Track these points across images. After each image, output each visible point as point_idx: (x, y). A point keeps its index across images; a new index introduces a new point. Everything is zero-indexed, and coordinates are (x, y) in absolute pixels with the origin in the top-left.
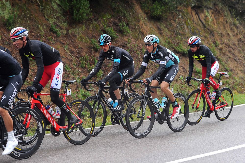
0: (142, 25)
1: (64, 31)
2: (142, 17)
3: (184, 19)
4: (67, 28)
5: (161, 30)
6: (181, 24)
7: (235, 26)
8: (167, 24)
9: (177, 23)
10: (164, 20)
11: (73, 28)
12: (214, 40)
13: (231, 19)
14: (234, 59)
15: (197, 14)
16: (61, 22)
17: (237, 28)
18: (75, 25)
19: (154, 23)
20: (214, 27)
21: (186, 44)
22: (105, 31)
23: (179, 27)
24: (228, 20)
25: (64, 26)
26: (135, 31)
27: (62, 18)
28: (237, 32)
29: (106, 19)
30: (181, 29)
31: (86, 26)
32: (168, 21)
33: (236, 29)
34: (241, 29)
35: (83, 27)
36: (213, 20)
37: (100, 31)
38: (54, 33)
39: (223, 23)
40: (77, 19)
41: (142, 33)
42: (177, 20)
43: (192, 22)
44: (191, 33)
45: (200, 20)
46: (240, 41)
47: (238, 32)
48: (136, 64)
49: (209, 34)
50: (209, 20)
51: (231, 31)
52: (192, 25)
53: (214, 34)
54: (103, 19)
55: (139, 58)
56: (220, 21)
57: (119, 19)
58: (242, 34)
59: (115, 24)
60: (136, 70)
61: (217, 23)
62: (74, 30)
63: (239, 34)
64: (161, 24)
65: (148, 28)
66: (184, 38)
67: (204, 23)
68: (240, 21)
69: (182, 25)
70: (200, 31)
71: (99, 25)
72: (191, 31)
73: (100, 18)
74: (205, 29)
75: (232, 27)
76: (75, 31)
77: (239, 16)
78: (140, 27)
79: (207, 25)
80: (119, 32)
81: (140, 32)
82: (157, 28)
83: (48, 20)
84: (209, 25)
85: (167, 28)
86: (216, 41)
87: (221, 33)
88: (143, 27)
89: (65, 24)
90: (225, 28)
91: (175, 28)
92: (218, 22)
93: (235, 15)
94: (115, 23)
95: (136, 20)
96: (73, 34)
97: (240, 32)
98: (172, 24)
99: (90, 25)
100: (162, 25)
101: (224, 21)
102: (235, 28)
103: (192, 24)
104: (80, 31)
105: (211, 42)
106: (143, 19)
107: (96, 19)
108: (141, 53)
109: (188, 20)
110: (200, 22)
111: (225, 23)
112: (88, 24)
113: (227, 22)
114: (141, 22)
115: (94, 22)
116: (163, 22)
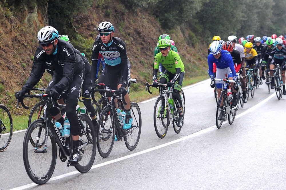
7: (8, 19)
13: (2, 9)
14: (6, 66)
17: (11, 21)
28: (10, 27)
33: (9, 24)
34: (16, 24)
46: (16, 40)
47: (13, 27)
51: (2, 26)
58: (18, 31)
63: (14, 30)
68: (14, 12)
75: (3, 20)
77: (13, 5)
93: (7, 4)
97: (15, 28)
102: (9, 21)
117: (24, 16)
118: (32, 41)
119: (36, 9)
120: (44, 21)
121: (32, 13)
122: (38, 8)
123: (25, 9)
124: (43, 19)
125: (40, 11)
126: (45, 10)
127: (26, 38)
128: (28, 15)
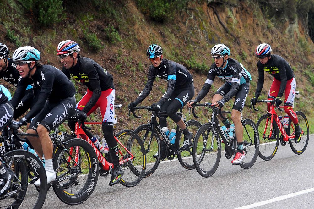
0: (138, 29)
1: (26, 39)
2: (138, 19)
3: (198, 21)
4: (29, 34)
5: (165, 36)
6: (193, 28)
7: (270, 30)
8: (174, 27)
9: (188, 26)
10: (170, 22)
11: (39, 35)
12: (241, 50)
13: (263, 21)
14: (268, 76)
15: (216, 13)
16: (22, 26)
17: (272, 32)
18: (42, 31)
19: (155, 27)
20: (239, 32)
21: (200, 56)
22: (85, 39)
23: (191, 32)
24: (259, 23)
25: (26, 32)
26: (128, 38)
27: (23, 21)
28: (272, 38)
29: (86, 22)
30: (193, 35)
31: (58, 32)
32: (175, 24)
33: (271, 35)
34: (277, 35)
35: (53, 33)
36: (238, 22)
37: (79, 38)
38: (11, 42)
39: (252, 26)
40: (45, 22)
41: (139, 42)
42: (188, 23)
43: (209, 26)
44: (207, 40)
45: (220, 22)
46: (277, 51)
47: (274, 38)
48: (130, 86)
49: (233, 42)
50: (232, 22)
51: (263, 37)
52: (208, 30)
53: (239, 41)
54: (82, 22)
55: (134, 76)
56: (249, 24)
57: (105, 22)
58: (279, 42)
59: (100, 29)
60: (131, 94)
61: (243, 26)
62: (40, 37)
63: (275, 41)
64: (165, 28)
65: (146, 34)
66: (198, 48)
67: (226, 27)
68: (275, 24)
69: (194, 30)
70: (220, 38)
71: (77, 30)
72: (207, 37)
73: (78, 20)
74: (227, 34)
75: (265, 31)
76: (42, 39)
77: (274, 16)
78: (136, 33)
79: (229, 30)
80: (106, 40)
81: (135, 40)
82: (159, 34)
83: (2, 23)
84: (233, 29)
85: (174, 34)
86: (243, 52)
87: (250, 40)
88: (140, 32)
89: (27, 30)
90: (254, 33)
91: (185, 33)
92: (245, 25)
93: (268, 15)
94: (99, 27)
95: (129, 22)
96: (39, 44)
97: (276, 38)
98: (181, 27)
99: (63, 31)
100: (167, 29)
101: (253, 23)
102: (270, 32)
103: (209, 28)
104: (49, 40)
105: (236, 53)
106: (139, 22)
107: (73, 22)
108: (137, 70)
109: (203, 23)
110: (220, 25)
111: (255, 26)
112: (61, 29)
113: (257, 25)
114: (137, 26)
115: (69, 26)
116: (168, 25)
117: (284, 27)
118: (293, 52)
119: (296, 20)
120: (305, 32)
121: (292, 23)
122: (299, 19)
123: (286, 20)
124: (303, 30)
125: (300, 22)
126: (305, 21)
127: (286, 49)
128: (289, 26)
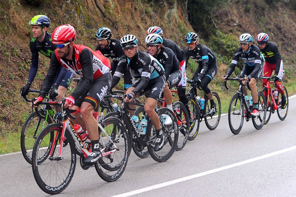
0: (13, 13)
2: (13, 3)
3: (75, 5)
6: (70, 12)
7: (148, 15)
8: (50, 11)
9: (64, 10)
10: (46, 6)
12: (118, 35)
13: (142, 5)
17: (151, 17)
19: (30, 11)
20: (117, 17)
23: (68, 17)
24: (137, 7)
26: (3, 22)
28: (150, 23)
30: (69, 19)
32: (51, 8)
33: (149, 20)
34: (156, 19)
36: (116, 7)
39: (130, 11)
41: (14, 26)
42: (65, 7)
43: (86, 10)
44: (84, 25)
45: (98, 6)
47: (152, 23)
48: (4, 71)
50: (110, 6)
51: (142, 22)
52: (85, 14)
53: (117, 26)
55: (9, 61)
56: (127, 8)
60: (5, 80)
61: (121, 11)
64: (41, 12)
65: (22, 18)
67: (104, 11)
68: (154, 8)
69: (71, 14)
70: (97, 22)
72: (84, 22)
74: (105, 19)
75: (143, 16)
77: (153, 1)
78: (11, 17)
79: (107, 14)
81: (10, 24)
84: (111, 14)
87: (128, 25)
90: (133, 18)
91: (62, 17)
92: (123, 10)
95: (4, 6)
97: (155, 23)
98: (57, 11)
100: (43, 13)
101: (132, 7)
102: (148, 17)
103: (86, 12)
106: (14, 5)
108: (12, 55)
109: (80, 7)
110: (97, 9)
111: (134, 11)
113: (136, 9)
116: (44, 9)
117: (163, 11)
118: (172, 37)
119: (175, 5)
120: (184, 17)
121: (171, 8)
122: (178, 4)
123: (165, 5)
125: (179, 7)
126: (185, 5)
127: (165, 34)
128: (167, 11)
